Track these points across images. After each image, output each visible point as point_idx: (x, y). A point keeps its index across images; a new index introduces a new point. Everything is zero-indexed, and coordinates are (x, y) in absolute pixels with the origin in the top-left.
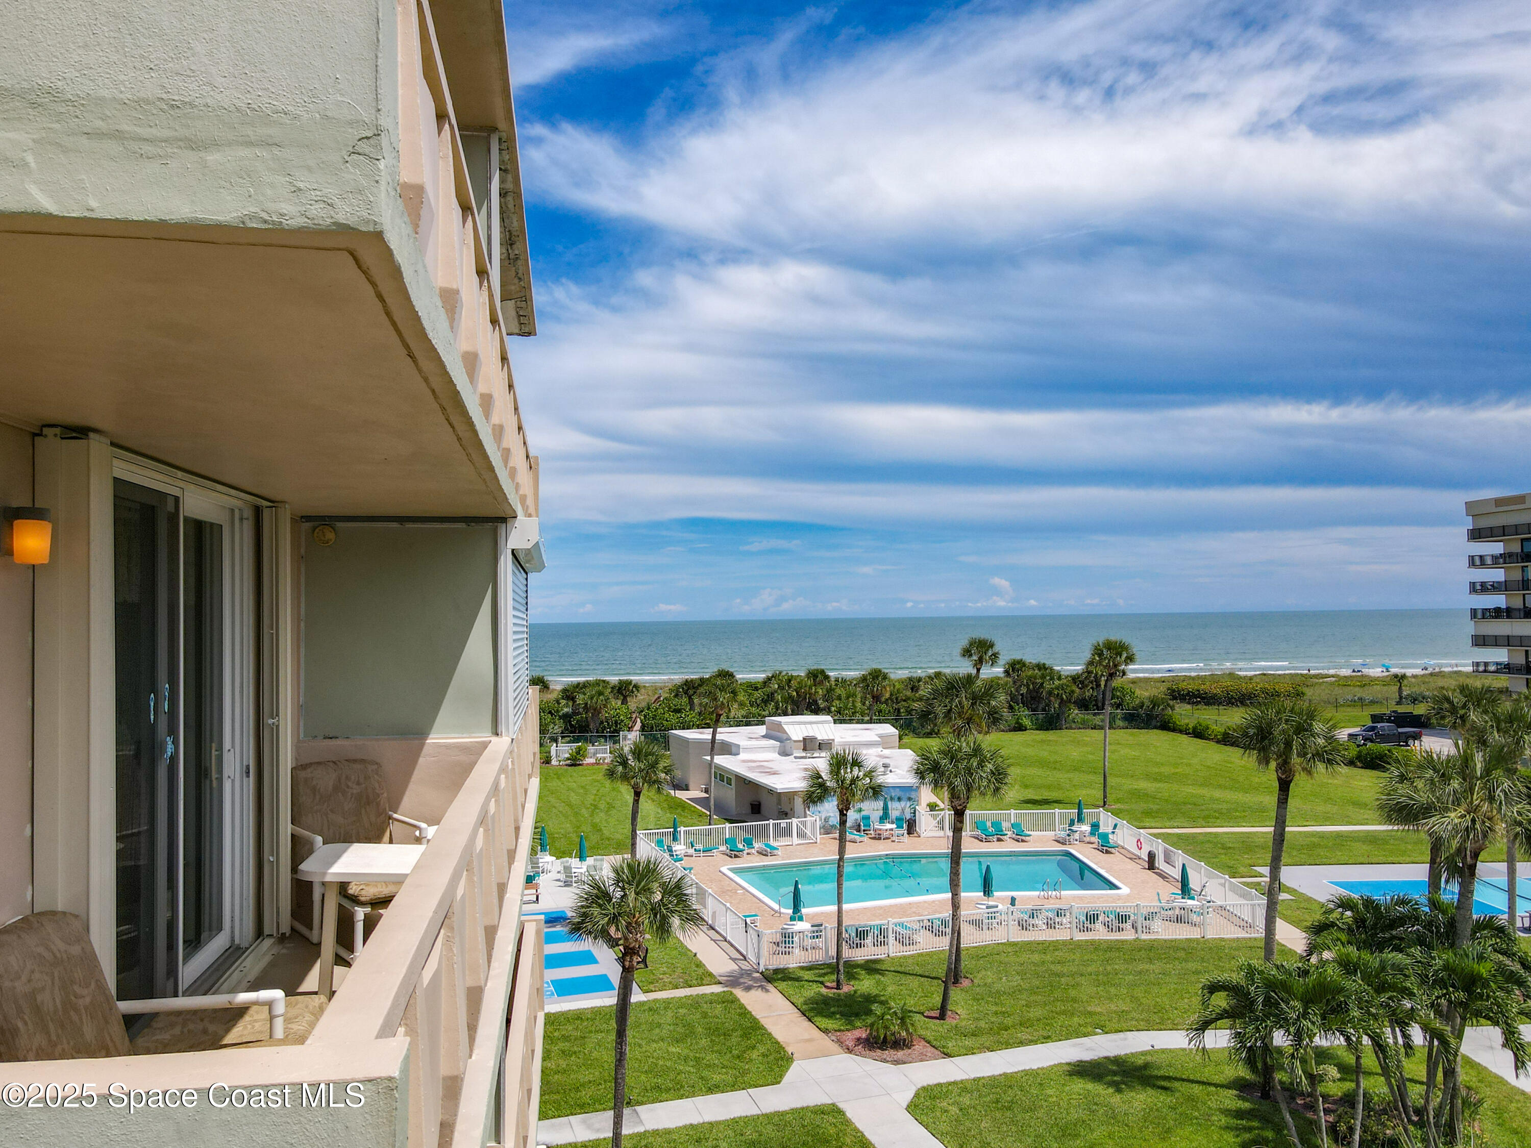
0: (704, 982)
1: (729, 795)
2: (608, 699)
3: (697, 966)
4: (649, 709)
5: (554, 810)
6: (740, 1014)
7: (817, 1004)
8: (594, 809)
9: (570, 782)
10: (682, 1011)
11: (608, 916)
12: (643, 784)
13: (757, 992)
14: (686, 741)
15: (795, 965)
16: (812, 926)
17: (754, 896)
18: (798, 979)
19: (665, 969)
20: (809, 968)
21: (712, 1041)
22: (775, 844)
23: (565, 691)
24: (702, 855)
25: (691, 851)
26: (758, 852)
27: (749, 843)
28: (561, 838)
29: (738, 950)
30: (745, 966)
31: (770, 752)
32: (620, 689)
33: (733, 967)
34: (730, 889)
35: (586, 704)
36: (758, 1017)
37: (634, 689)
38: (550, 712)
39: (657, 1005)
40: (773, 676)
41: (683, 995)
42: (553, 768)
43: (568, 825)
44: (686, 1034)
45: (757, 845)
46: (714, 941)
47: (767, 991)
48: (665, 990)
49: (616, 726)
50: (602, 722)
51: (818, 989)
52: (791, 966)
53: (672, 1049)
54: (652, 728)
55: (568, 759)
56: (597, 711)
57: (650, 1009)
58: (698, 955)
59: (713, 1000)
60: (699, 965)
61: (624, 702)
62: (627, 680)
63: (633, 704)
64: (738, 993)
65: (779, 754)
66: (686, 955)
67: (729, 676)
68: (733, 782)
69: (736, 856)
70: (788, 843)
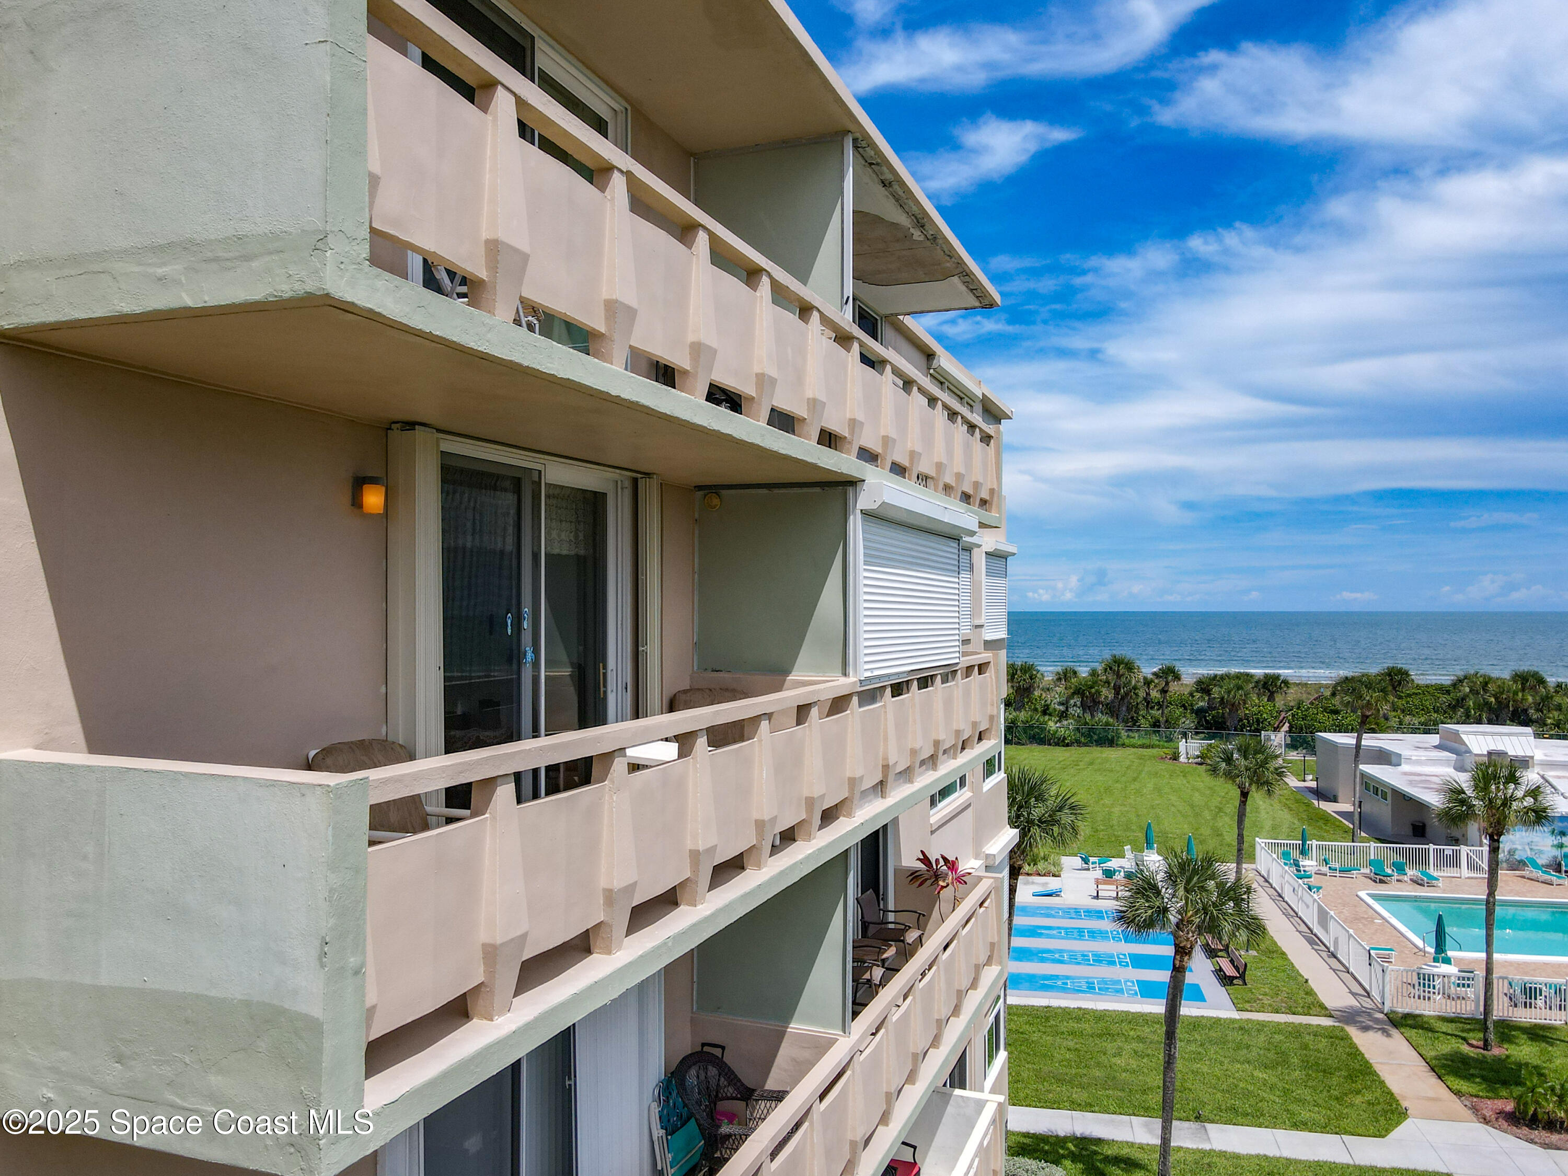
0: (1311, 1012)
1: (1382, 811)
2: (1248, 694)
3: (1307, 994)
4: (1299, 708)
5: (1173, 809)
6: (1349, 1054)
7: (1452, 1061)
8: (1218, 812)
9: (1197, 781)
10: (1278, 1037)
11: (1152, 908)
12: (1250, 785)
13: (1376, 1035)
14: (1334, 745)
15: (1432, 1013)
16: (1459, 971)
17: (1395, 928)
18: (1431, 1030)
19: (1267, 990)
20: (1451, 1020)
21: (1308, 1075)
22: (1435, 874)
23: (1199, 682)
24: (1338, 875)
25: (1325, 869)
26: (1411, 880)
27: (1400, 868)
28: (1175, 838)
29: (1360, 984)
30: (1367, 1003)
31: (1442, 765)
32: (1265, 683)
33: (1352, 1002)
34: (1366, 916)
35: (1222, 699)
36: (1371, 1061)
37: (1282, 685)
38: (1184, 706)
39: (1250, 1025)
40: (1466, 677)
41: (1283, 1021)
42: (1181, 765)
43: (1186, 826)
44: (1280, 1060)
45: (1411, 872)
46: (1334, 970)
47: (1389, 1035)
48: (1263, 1012)
49: (1258, 725)
50: (1241, 720)
51: (1457, 1045)
52: (1426, 1013)
53: (1258, 1074)
54: (1302, 729)
55: (1198, 757)
56: (1234, 707)
57: (1241, 1028)
58: (1309, 981)
59: (1317, 1032)
60: (1310, 993)
61: (1271, 698)
62: (1274, 674)
63: (1280, 701)
64: (1352, 1031)
65: (1455, 769)
66: (1296, 979)
67: (1403, 674)
68: (1389, 798)
69: (1381, 881)
70: (1455, 875)
